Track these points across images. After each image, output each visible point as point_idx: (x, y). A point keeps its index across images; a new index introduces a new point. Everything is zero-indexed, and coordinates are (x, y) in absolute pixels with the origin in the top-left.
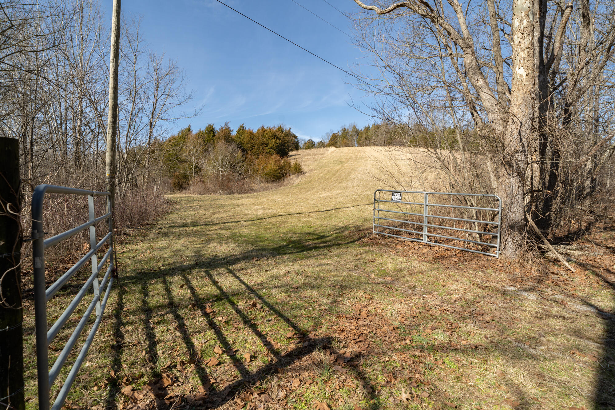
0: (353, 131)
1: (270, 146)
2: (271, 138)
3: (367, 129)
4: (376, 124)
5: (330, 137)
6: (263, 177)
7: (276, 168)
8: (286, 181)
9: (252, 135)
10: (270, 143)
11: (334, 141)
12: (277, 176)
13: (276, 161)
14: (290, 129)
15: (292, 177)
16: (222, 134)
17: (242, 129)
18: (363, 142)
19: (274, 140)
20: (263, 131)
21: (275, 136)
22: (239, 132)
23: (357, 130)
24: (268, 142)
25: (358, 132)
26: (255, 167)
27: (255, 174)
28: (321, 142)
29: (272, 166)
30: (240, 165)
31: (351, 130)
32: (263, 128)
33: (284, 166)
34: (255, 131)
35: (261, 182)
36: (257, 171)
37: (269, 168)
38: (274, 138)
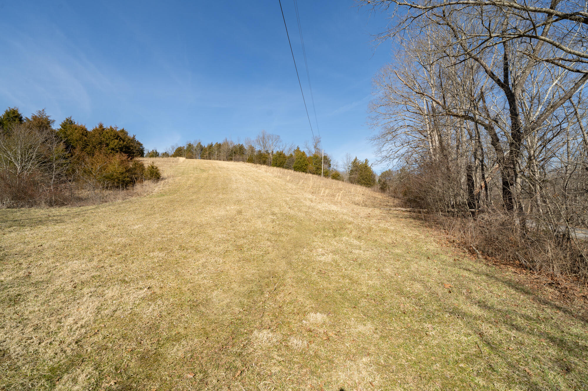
0: (197, 146)
1: (111, 146)
2: (112, 138)
3: (211, 146)
4: (218, 143)
5: (175, 149)
6: (99, 182)
7: (121, 169)
8: (138, 187)
9: (84, 132)
10: (111, 143)
11: (179, 153)
12: (123, 181)
13: (122, 162)
14: (134, 136)
15: (146, 182)
16: (35, 123)
17: (68, 124)
18: (207, 156)
19: (116, 141)
20: (101, 130)
21: (119, 136)
22: (64, 125)
23: (201, 146)
24: (108, 142)
25: (202, 149)
26: (89, 167)
27: (86, 176)
28: (166, 153)
29: (116, 166)
30: (58, 162)
31: (195, 146)
32: (101, 126)
33: (135, 169)
34: (90, 129)
35: (95, 188)
36: (91, 172)
37: (111, 168)
38: (117, 139)
